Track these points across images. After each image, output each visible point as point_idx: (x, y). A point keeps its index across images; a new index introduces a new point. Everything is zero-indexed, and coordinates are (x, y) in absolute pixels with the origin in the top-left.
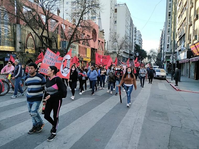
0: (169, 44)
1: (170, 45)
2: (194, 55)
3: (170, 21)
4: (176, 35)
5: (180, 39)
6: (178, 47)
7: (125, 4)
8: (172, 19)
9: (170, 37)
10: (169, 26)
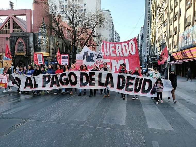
0: (149, 47)
1: (149, 49)
2: (175, 59)
3: (149, 29)
4: (156, 42)
5: (161, 46)
6: (158, 51)
7: (109, 11)
8: (151, 27)
9: (149, 42)
10: (148, 33)
